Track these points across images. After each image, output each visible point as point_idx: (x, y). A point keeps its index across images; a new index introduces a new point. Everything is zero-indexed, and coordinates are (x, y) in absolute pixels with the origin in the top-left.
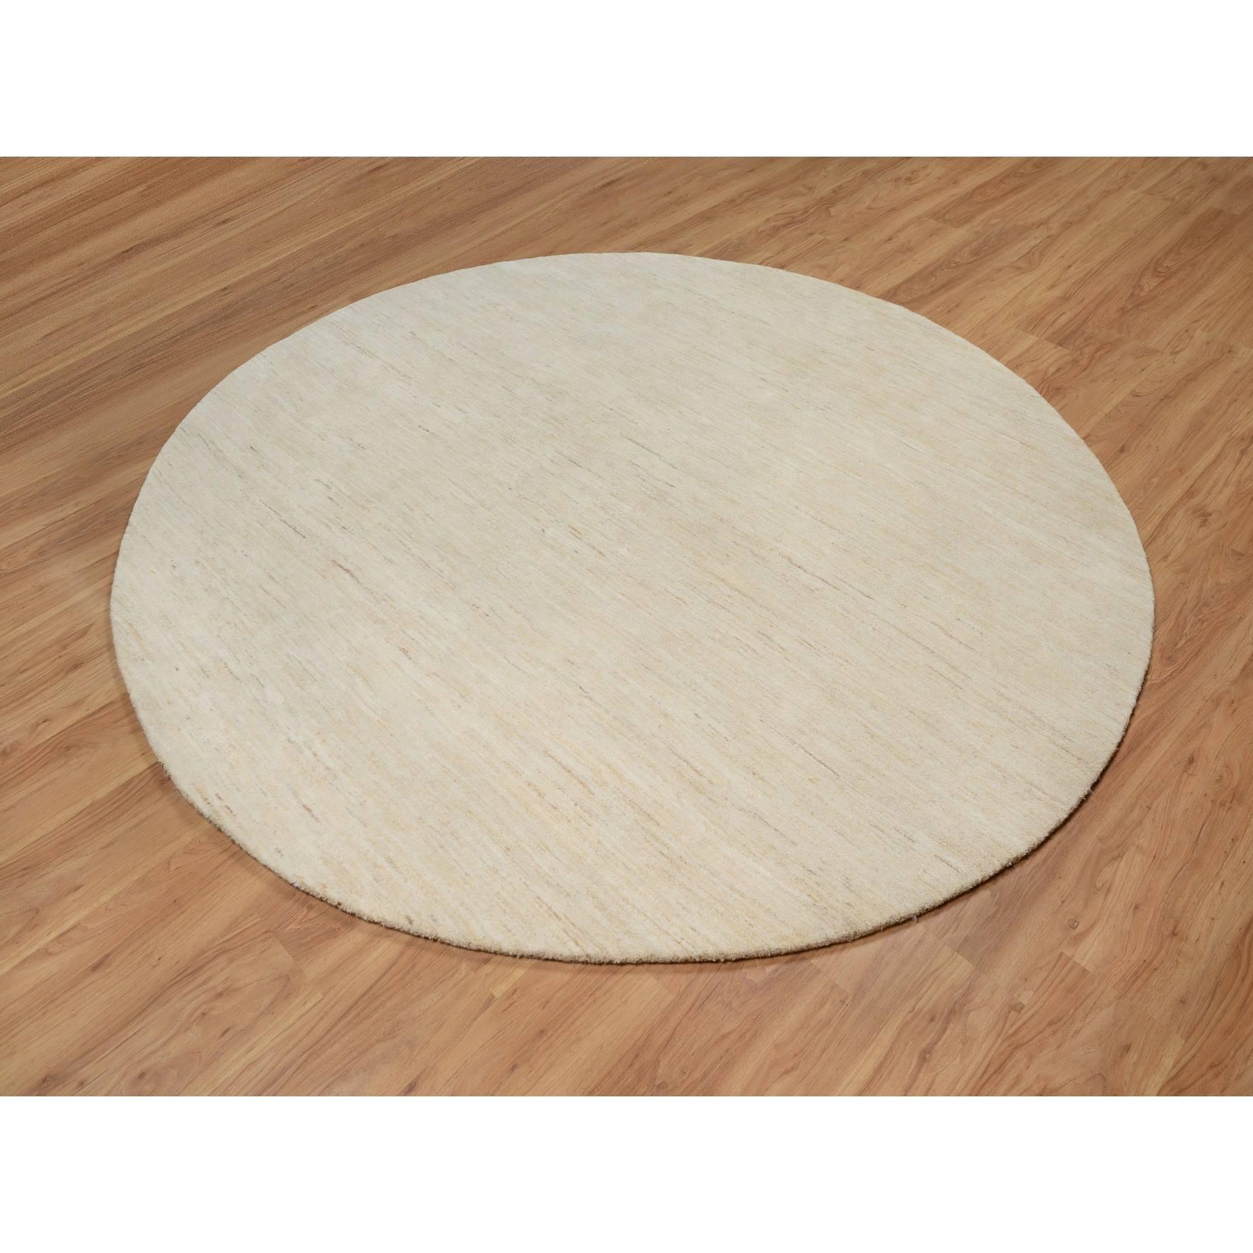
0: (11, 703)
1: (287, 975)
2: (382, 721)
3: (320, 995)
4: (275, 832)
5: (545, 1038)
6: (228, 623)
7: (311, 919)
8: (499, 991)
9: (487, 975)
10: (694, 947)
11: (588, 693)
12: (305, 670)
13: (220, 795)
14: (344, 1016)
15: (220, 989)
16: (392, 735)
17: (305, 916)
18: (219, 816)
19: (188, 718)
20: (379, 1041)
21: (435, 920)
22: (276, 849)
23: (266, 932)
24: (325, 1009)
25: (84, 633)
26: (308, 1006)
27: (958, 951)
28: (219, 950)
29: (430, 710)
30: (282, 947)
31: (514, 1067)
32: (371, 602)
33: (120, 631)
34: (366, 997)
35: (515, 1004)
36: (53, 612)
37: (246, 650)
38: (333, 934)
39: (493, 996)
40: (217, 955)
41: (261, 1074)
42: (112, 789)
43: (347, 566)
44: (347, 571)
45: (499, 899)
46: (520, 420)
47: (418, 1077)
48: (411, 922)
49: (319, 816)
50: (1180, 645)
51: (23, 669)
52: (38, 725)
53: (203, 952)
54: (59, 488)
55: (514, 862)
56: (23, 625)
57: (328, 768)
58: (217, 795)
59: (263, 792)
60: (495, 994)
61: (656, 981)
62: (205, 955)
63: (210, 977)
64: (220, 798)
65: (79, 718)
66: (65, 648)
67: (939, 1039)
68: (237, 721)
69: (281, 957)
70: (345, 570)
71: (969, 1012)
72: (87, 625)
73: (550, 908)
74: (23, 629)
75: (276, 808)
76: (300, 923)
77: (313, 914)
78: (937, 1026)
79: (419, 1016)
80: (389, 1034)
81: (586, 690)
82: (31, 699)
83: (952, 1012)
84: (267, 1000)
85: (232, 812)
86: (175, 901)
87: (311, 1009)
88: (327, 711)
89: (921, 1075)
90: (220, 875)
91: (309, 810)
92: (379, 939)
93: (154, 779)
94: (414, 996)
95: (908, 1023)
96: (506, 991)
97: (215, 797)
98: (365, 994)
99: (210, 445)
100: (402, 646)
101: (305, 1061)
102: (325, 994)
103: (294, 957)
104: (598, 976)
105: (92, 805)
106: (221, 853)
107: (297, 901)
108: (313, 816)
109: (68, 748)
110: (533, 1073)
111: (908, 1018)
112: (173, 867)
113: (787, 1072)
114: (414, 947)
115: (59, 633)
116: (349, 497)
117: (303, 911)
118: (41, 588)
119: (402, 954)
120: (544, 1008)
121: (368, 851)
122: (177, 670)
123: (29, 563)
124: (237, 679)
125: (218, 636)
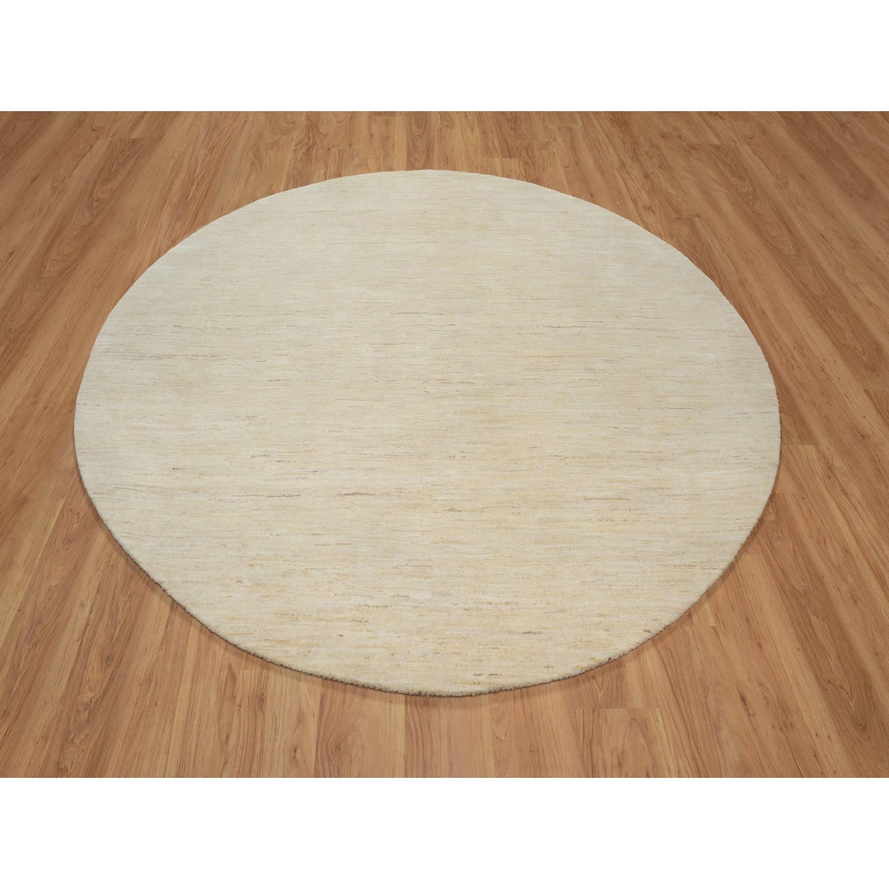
0: (251, 766)
1: (632, 719)
2: (496, 555)
3: (658, 710)
4: (531, 660)
5: (752, 621)
6: (330, 582)
7: (602, 682)
8: (712, 622)
9: (699, 621)
10: (748, 526)
11: (562, 456)
12: (416, 566)
13: (477, 673)
14: (679, 706)
15: (616, 762)
16: (510, 557)
17: (598, 684)
18: (495, 683)
19: (393, 654)
20: (706, 697)
21: (656, 620)
22: (545, 667)
23: (594, 711)
24: (669, 712)
25: (233, 677)
26: (660, 719)
27: (803, 444)
28: (587, 746)
29: (509, 528)
30: (610, 710)
31: (760, 645)
32: (395, 500)
33: (267, 650)
34: (674, 686)
35: (724, 621)
36: (186, 686)
37: (365, 587)
38: (621, 677)
39: (713, 627)
40: (591, 749)
41: (689, 772)
42: (403, 738)
43: (352, 491)
44: (355, 494)
45: (663, 582)
46: (325, 339)
47: (740, 693)
48: (649, 631)
49: (538, 631)
50: (708, 269)
51: (224, 738)
52: (294, 757)
53: (582, 756)
54: (45, 608)
55: (645, 560)
56: (176, 715)
57: (507, 603)
58: (476, 675)
59: (494, 648)
60: (712, 625)
61: (749, 555)
62: (585, 756)
63: (603, 763)
64: (480, 675)
65: (316, 725)
66: (233, 698)
67: (839, 481)
68: (423, 628)
69: (616, 714)
70: (352, 495)
71: (833, 464)
72: (226, 670)
73: (685, 565)
74: (180, 716)
75: (513, 649)
76: (601, 690)
77: (600, 679)
78: (833, 478)
79: (703, 668)
80: (705, 690)
81: (560, 455)
82: (262, 750)
83: (830, 468)
84: (642, 740)
85: (497, 675)
86: (531, 751)
87: (663, 719)
88: (461, 576)
89: (852, 500)
90: (531, 713)
91: (530, 633)
92: (641, 656)
93: (419, 707)
94: (689, 663)
95: (826, 486)
96: (714, 619)
97: (476, 677)
98: (672, 685)
99: (139, 488)
100: (448, 508)
101: (695, 744)
102: (659, 706)
103: (622, 707)
104: (731, 575)
105: (406, 760)
106: (515, 702)
107: (583, 681)
108: (535, 633)
109: (338, 748)
110: (768, 639)
111: (824, 484)
112: (503, 737)
113: (825, 542)
114: (658, 643)
115: (213, 694)
116: (290, 452)
117: (593, 682)
118: (149, 680)
119: (658, 651)
120: (734, 609)
121: (583, 621)
122: (342, 636)
123: (109, 673)
124: (386, 607)
125: (336, 595)
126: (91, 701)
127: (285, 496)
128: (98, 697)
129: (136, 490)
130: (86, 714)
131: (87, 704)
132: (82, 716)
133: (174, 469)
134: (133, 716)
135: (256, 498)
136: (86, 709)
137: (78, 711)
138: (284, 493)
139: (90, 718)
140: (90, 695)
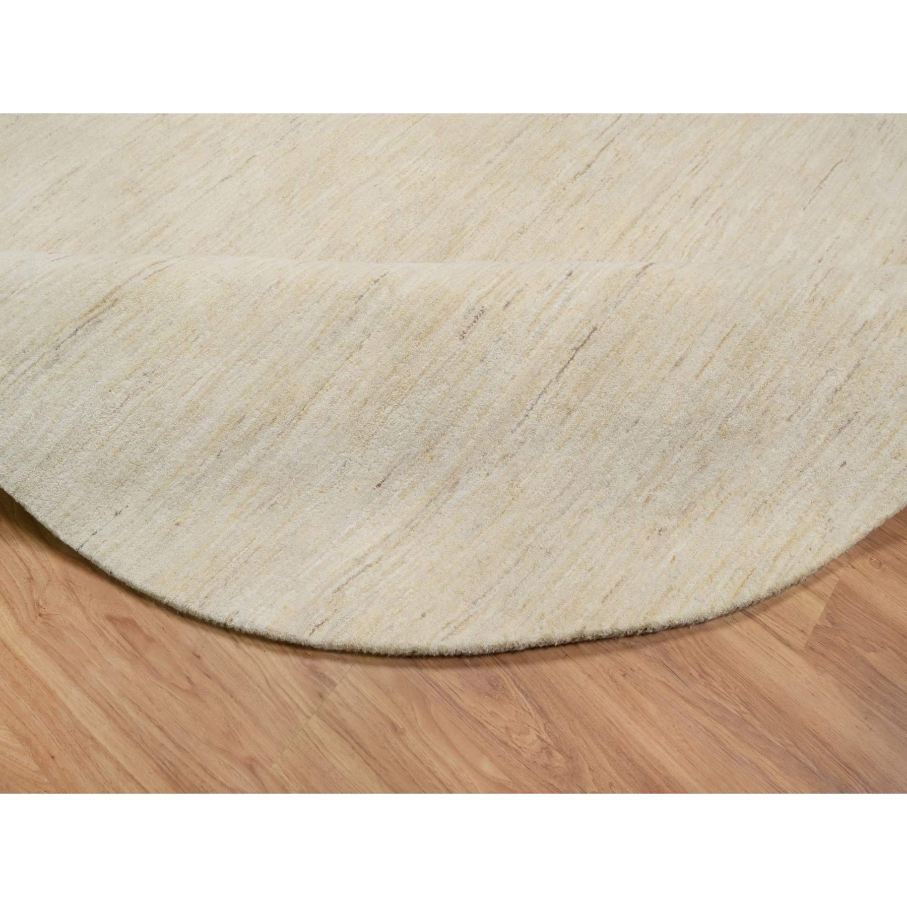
122: (845, 463)
123: (516, 693)
124: (858, 365)
125: (789, 420)
126: (542, 740)
127: (577, 349)
128: (542, 728)
129: (370, 566)
130: (558, 756)
131: (544, 748)
132: (557, 764)
133: (379, 485)
134: (604, 689)
135: (546, 397)
136: (550, 754)
137: (546, 767)
138: (572, 346)
139: (568, 754)
140: (532, 736)
